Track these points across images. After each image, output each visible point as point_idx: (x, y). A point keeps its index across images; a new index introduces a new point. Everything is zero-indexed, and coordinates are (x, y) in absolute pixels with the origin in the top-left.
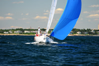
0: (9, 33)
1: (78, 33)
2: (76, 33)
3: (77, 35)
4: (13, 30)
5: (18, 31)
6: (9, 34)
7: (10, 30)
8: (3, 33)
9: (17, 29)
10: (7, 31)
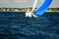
0: (25, 10)
7: (25, 8)
8: (21, 10)
10: (23, 9)
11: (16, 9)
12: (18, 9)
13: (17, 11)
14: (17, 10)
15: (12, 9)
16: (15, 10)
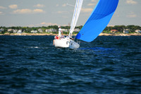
0: (38, 32)
1: (137, 31)
2: (133, 31)
3: (135, 34)
4: (44, 28)
5: (50, 30)
6: (38, 34)
7: (40, 28)
8: (29, 32)
9: (50, 27)
10: (35, 29)
11: (18, 28)
12: (23, 30)
13: (19, 33)
14: (20, 31)
15: (9, 30)
16: (14, 31)
